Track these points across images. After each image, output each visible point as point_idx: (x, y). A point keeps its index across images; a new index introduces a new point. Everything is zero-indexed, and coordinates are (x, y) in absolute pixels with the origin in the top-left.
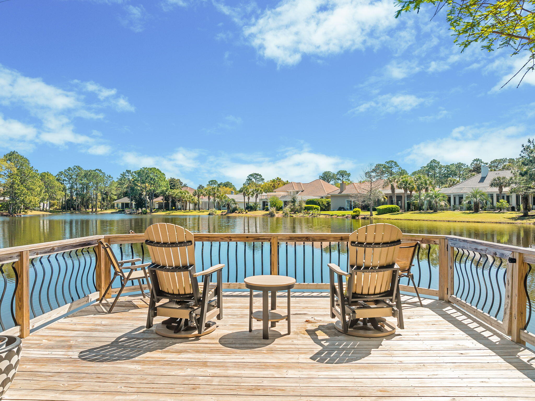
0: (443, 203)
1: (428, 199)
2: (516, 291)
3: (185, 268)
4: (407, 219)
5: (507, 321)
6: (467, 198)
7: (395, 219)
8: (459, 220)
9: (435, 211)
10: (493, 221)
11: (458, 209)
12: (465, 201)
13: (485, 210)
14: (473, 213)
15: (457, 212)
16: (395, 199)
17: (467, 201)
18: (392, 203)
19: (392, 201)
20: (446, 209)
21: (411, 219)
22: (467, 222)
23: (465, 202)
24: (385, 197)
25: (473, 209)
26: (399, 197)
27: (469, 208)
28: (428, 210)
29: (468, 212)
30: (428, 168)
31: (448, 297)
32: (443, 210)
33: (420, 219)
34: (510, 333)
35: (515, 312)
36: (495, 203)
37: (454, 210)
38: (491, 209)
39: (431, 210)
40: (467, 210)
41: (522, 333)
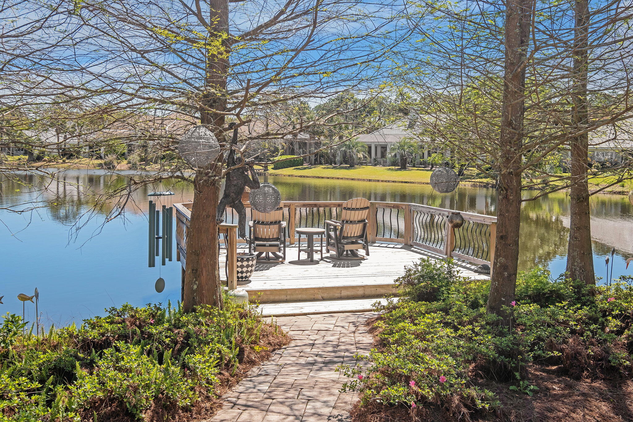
0: (360, 155)
1: (344, 149)
2: (450, 233)
3: (275, 223)
4: (316, 175)
5: (445, 249)
6: (393, 149)
7: (299, 176)
8: (382, 179)
9: (352, 166)
10: (423, 181)
11: (380, 164)
12: (390, 153)
13: (414, 166)
14: (400, 169)
15: (379, 168)
16: (296, 147)
17: (393, 154)
18: (292, 153)
19: (293, 150)
20: (365, 163)
21: (320, 175)
22: (393, 182)
23: (389, 155)
24: (284, 144)
25: (400, 164)
26: (303, 144)
27: (394, 164)
28: (341, 164)
29: (393, 167)
30: (338, 102)
31: (411, 242)
32: (362, 164)
33: (333, 176)
34: (446, 254)
35: (449, 243)
36: (426, 158)
37: (375, 165)
38: (421, 164)
39: (346, 164)
40: (392, 165)
41: (452, 253)
